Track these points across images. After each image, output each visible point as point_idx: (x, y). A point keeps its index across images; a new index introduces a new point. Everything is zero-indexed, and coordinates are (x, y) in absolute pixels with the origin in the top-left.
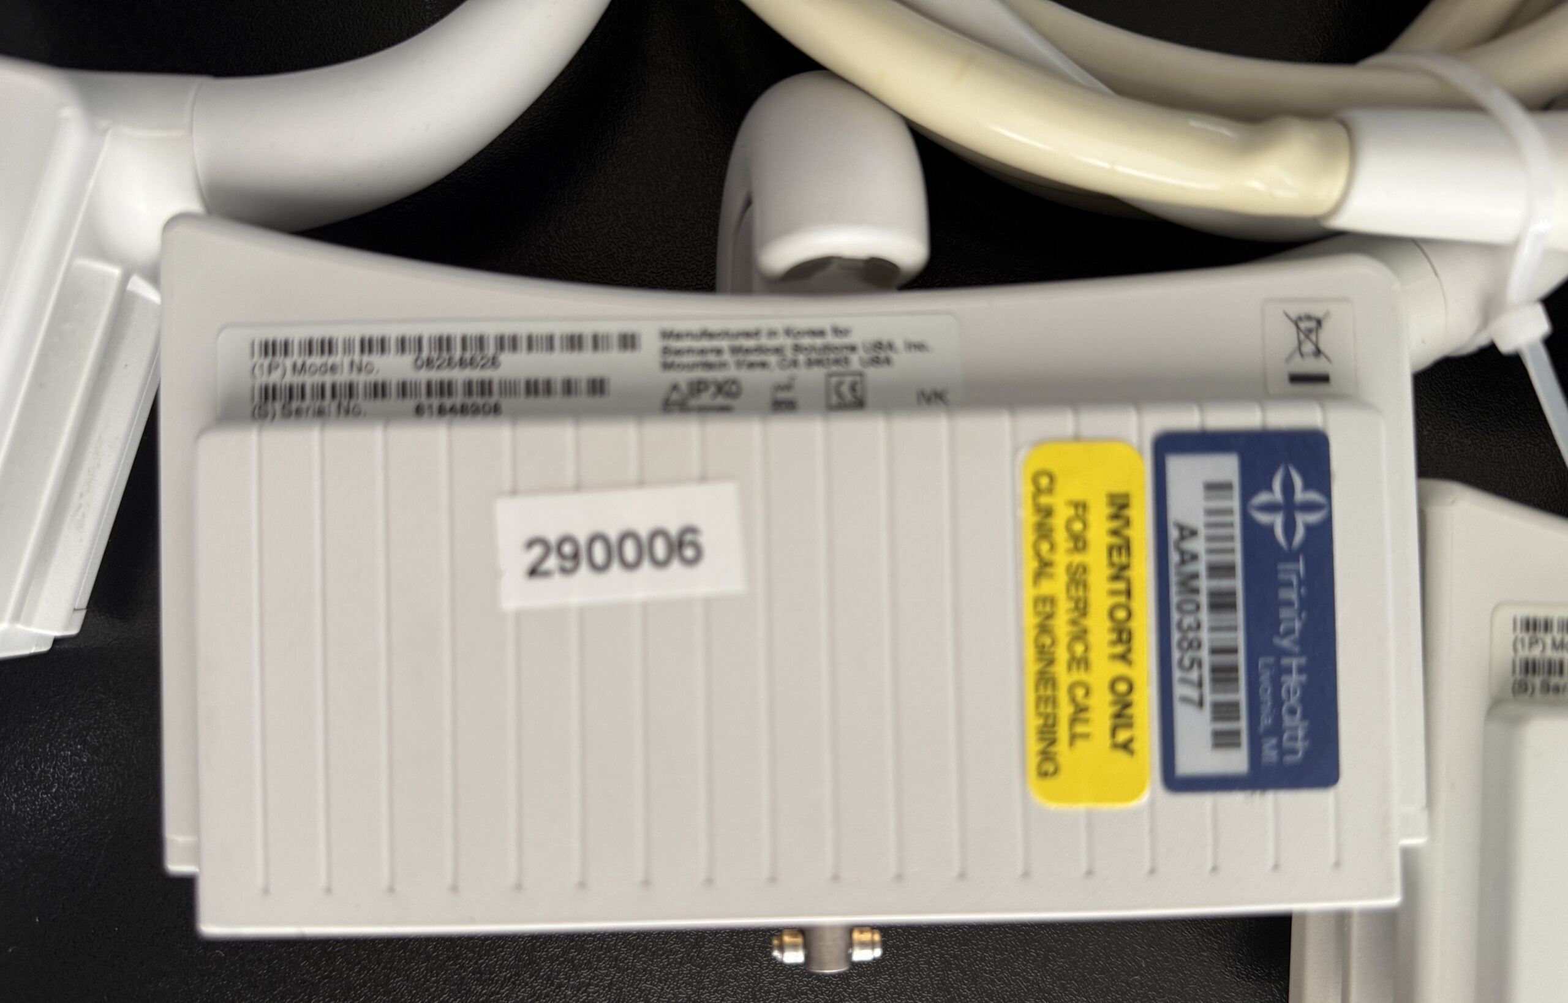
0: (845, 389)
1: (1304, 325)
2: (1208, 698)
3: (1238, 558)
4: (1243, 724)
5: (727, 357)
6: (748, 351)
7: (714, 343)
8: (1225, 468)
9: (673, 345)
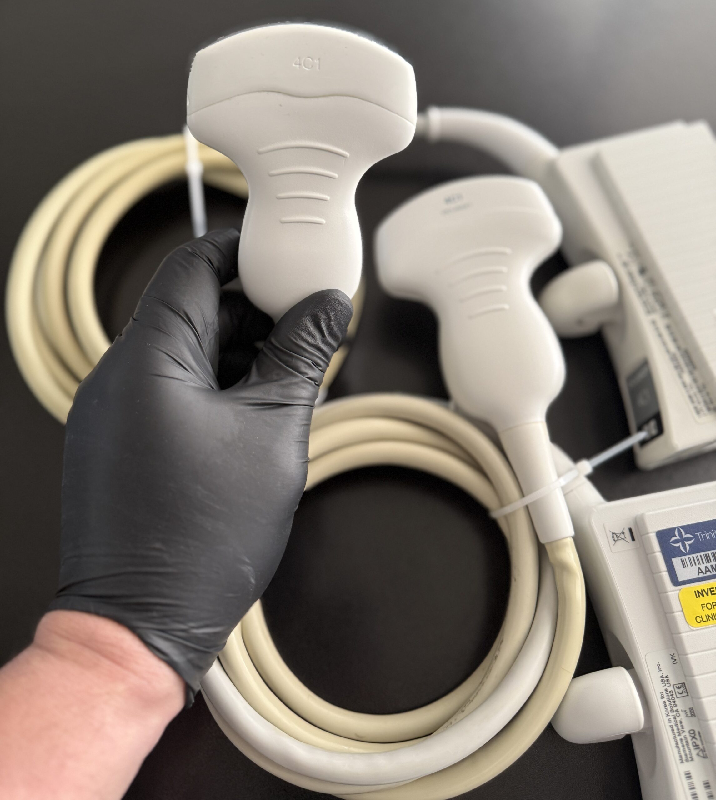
0: (680, 691)
5: (682, 737)
6: (678, 729)
7: (679, 742)
8: (676, 562)
9: (684, 758)
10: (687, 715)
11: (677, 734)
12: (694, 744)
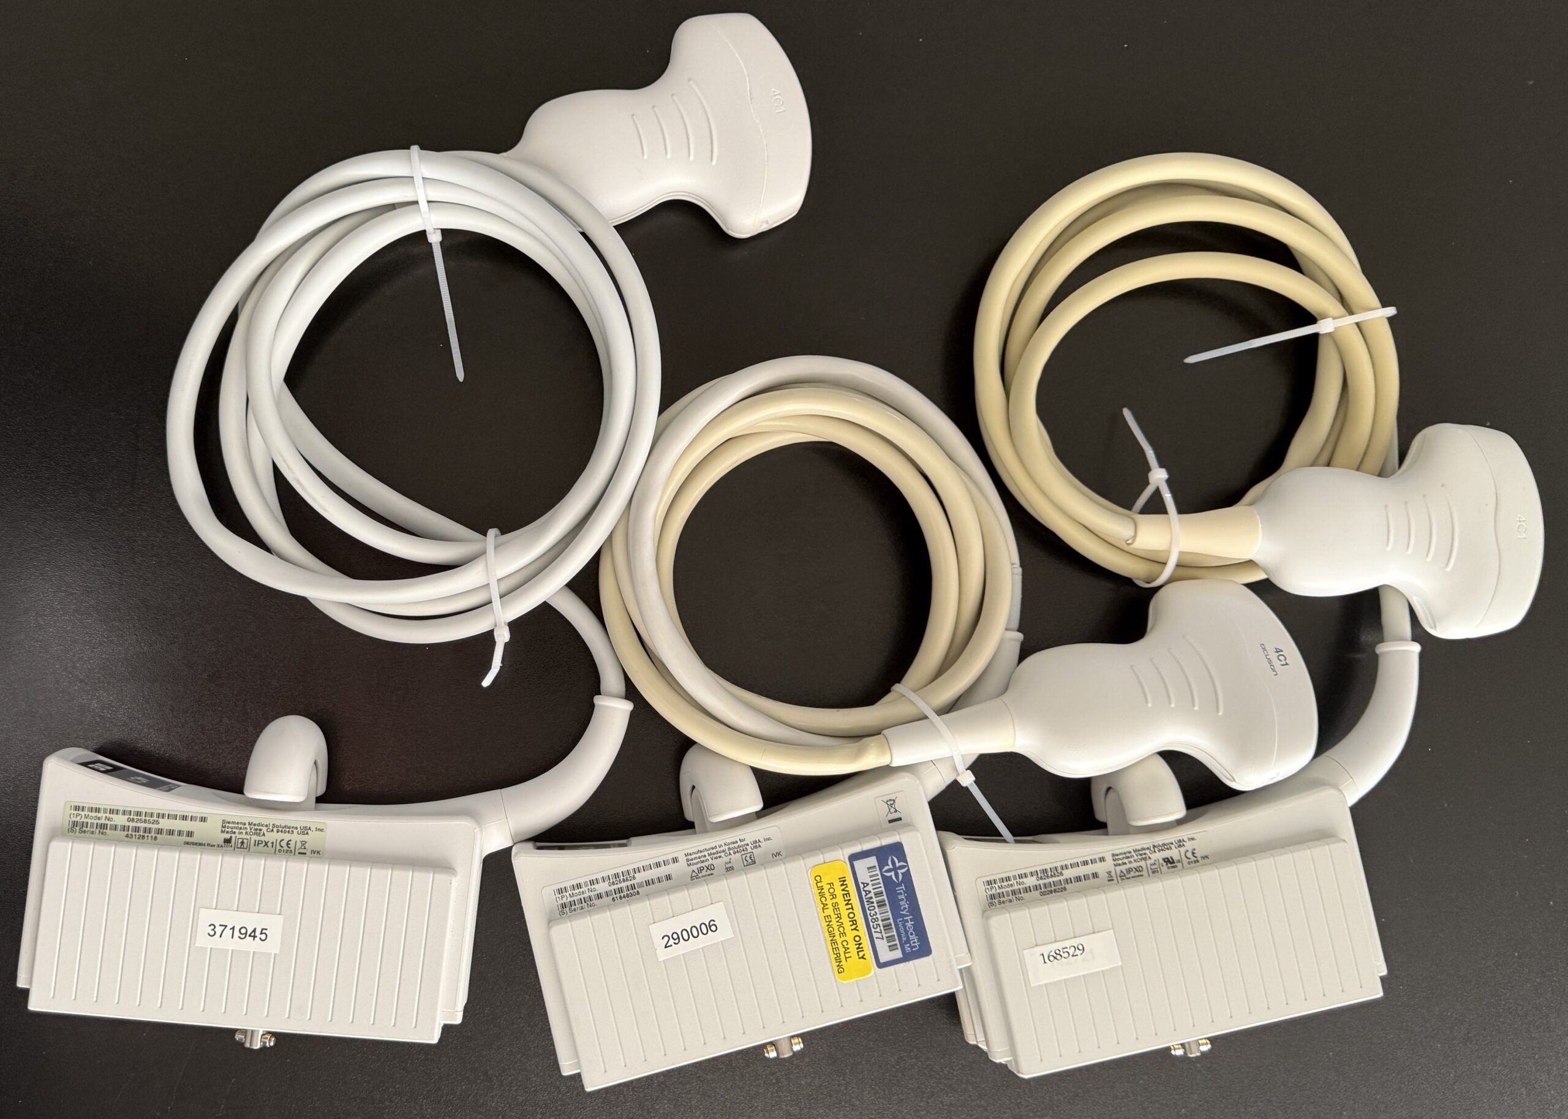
0: (748, 859)
1: (889, 803)
2: (884, 936)
3: (883, 889)
4: (897, 942)
5: (708, 857)
6: (714, 854)
7: (703, 854)
8: (872, 861)
9: (690, 857)
10: (726, 863)
11: (709, 852)
12: (702, 868)
